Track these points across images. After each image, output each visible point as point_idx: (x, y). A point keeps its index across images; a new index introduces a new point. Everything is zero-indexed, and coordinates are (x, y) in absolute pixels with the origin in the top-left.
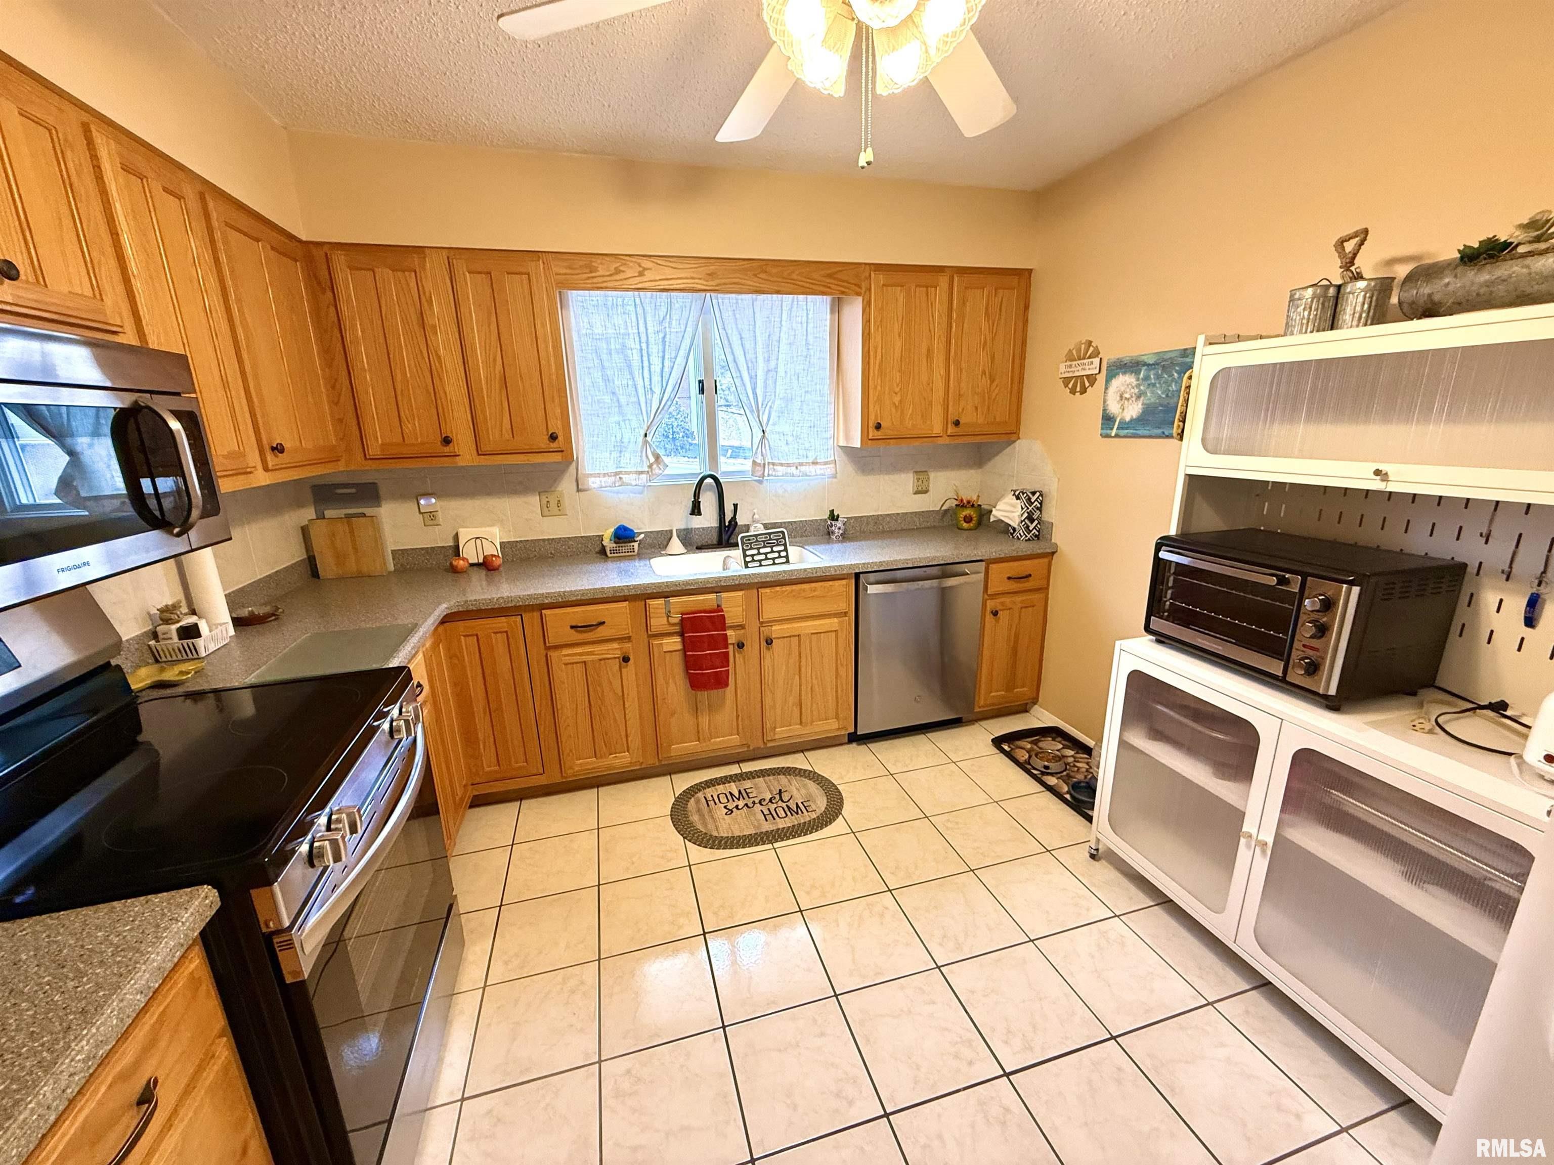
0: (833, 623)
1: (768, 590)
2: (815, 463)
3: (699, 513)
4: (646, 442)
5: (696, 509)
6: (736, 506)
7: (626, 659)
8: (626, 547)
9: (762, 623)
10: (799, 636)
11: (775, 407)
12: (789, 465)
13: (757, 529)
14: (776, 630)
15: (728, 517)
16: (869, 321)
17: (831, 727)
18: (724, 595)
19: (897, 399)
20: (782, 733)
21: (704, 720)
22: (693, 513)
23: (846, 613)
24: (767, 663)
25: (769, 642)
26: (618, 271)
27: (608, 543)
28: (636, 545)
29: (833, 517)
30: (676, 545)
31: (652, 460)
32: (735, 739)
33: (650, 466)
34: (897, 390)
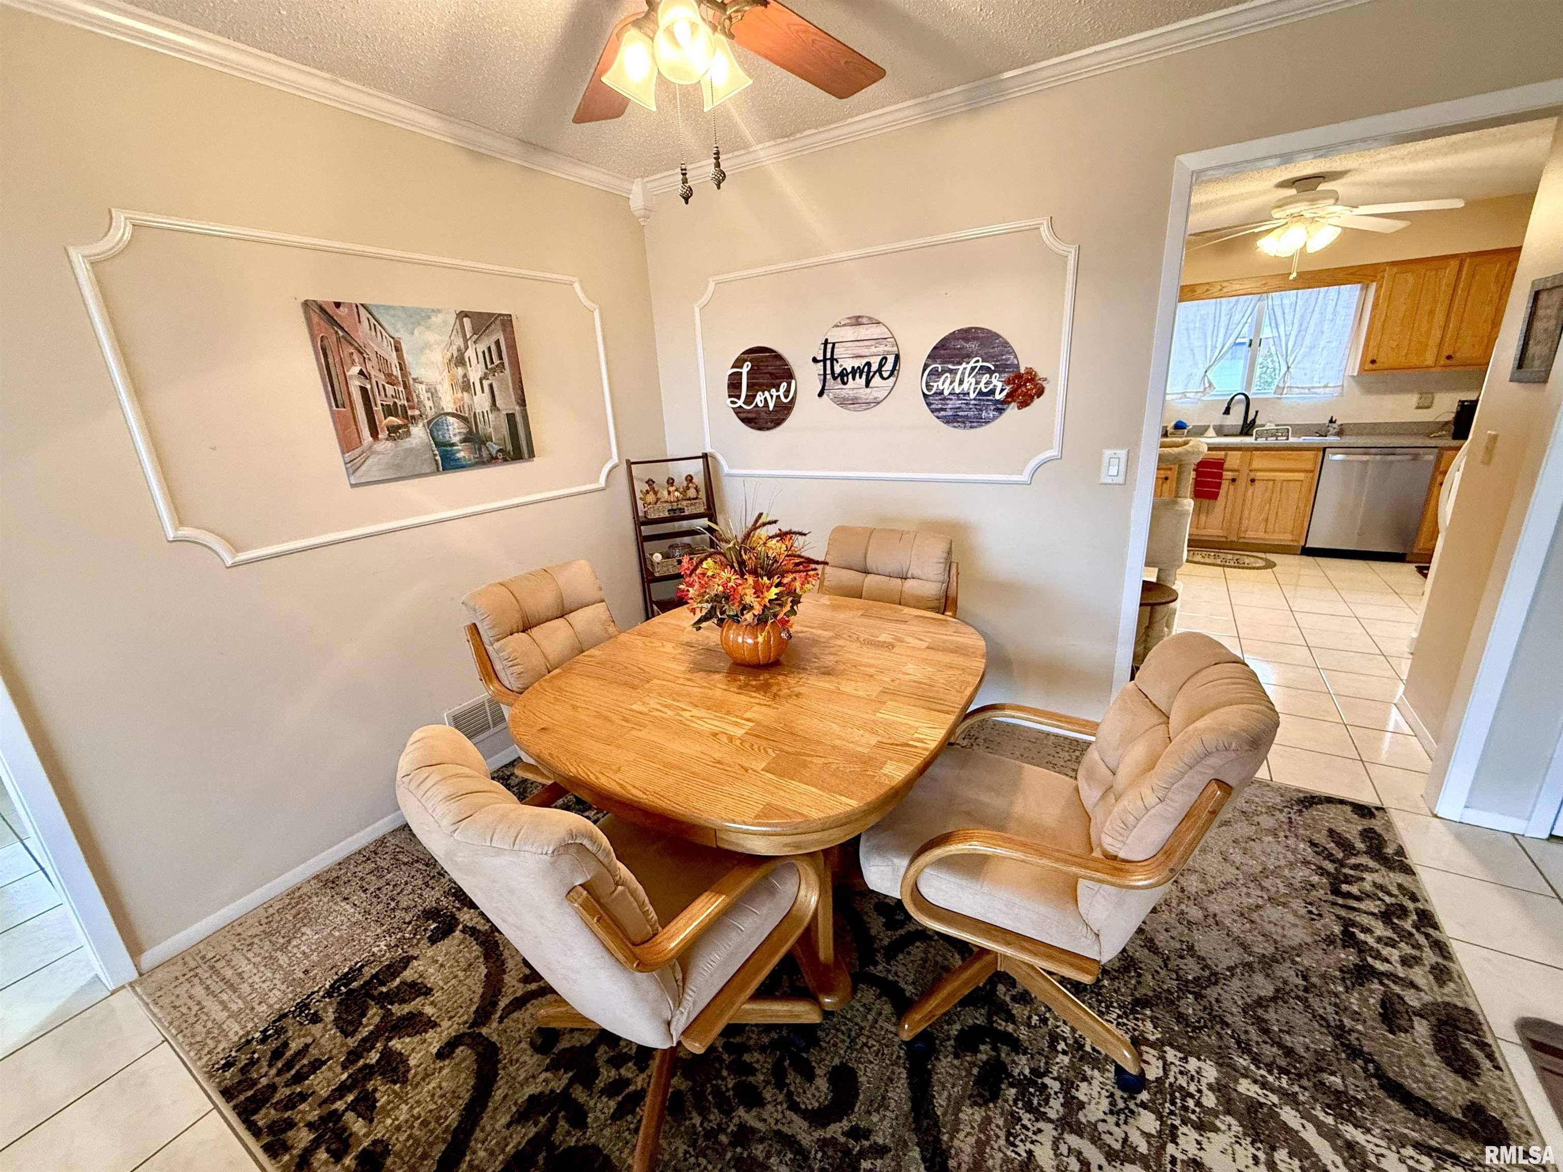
0: (1301, 476)
1: (1258, 453)
2: (1326, 387)
3: (1228, 413)
4: (1205, 375)
5: (1227, 411)
6: (1257, 412)
7: (1166, 479)
8: (1180, 431)
9: (1251, 471)
10: (1274, 480)
11: (1301, 352)
12: (1303, 388)
13: (1270, 426)
14: (1259, 475)
15: (1251, 417)
16: (1379, 296)
17: (1286, 538)
18: (1230, 453)
19: (1394, 344)
20: (1252, 535)
21: (1203, 518)
22: (1224, 413)
23: (1312, 471)
24: (1250, 493)
25: (1253, 481)
26: (1208, 290)
27: (1170, 430)
28: (1186, 431)
29: (1331, 421)
30: (1211, 432)
31: (1207, 385)
32: (1219, 532)
33: (1205, 389)
34: (1395, 338)
